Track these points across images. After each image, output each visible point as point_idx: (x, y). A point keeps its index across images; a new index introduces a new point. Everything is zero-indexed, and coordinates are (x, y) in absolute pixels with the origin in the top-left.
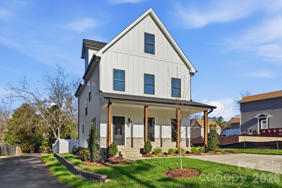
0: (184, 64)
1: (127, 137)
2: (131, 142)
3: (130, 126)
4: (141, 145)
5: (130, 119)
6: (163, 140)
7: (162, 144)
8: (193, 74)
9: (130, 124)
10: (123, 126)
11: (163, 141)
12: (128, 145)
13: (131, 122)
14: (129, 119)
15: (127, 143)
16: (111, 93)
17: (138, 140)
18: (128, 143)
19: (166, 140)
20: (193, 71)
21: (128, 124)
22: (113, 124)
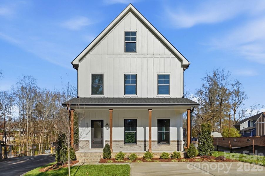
0: (174, 56)
1: (106, 140)
3: (109, 129)
4: (121, 148)
6: (147, 142)
8: (187, 66)
10: (102, 128)
16: (90, 97)
17: (118, 143)
20: (185, 62)
21: (107, 127)
22: (91, 128)
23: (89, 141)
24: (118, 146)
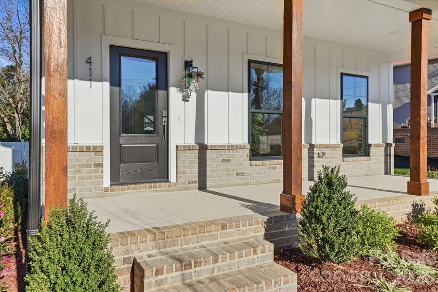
1: (181, 143)
2: (196, 165)
3: (194, 96)
4: (238, 174)
5: (194, 64)
6: (316, 151)
7: (313, 166)
9: (194, 84)
10: (161, 93)
11: (316, 156)
12: (183, 178)
13: (199, 75)
14: (188, 64)
15: (181, 169)
17: (226, 154)
18: (184, 173)
19: (324, 150)
21: (183, 87)
22: (111, 85)
23: (98, 150)
24: (227, 170)
